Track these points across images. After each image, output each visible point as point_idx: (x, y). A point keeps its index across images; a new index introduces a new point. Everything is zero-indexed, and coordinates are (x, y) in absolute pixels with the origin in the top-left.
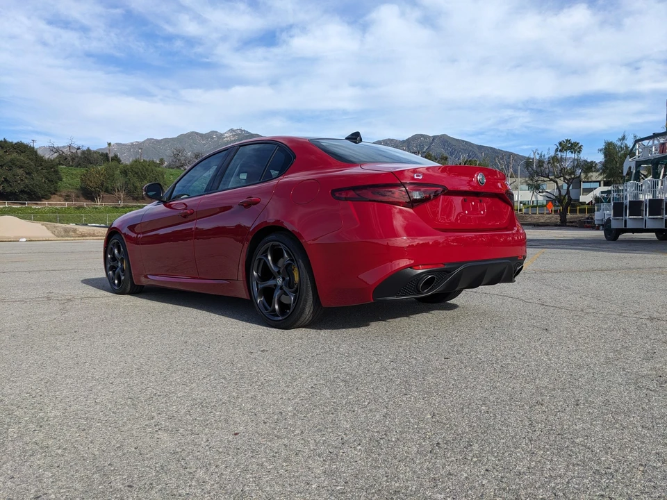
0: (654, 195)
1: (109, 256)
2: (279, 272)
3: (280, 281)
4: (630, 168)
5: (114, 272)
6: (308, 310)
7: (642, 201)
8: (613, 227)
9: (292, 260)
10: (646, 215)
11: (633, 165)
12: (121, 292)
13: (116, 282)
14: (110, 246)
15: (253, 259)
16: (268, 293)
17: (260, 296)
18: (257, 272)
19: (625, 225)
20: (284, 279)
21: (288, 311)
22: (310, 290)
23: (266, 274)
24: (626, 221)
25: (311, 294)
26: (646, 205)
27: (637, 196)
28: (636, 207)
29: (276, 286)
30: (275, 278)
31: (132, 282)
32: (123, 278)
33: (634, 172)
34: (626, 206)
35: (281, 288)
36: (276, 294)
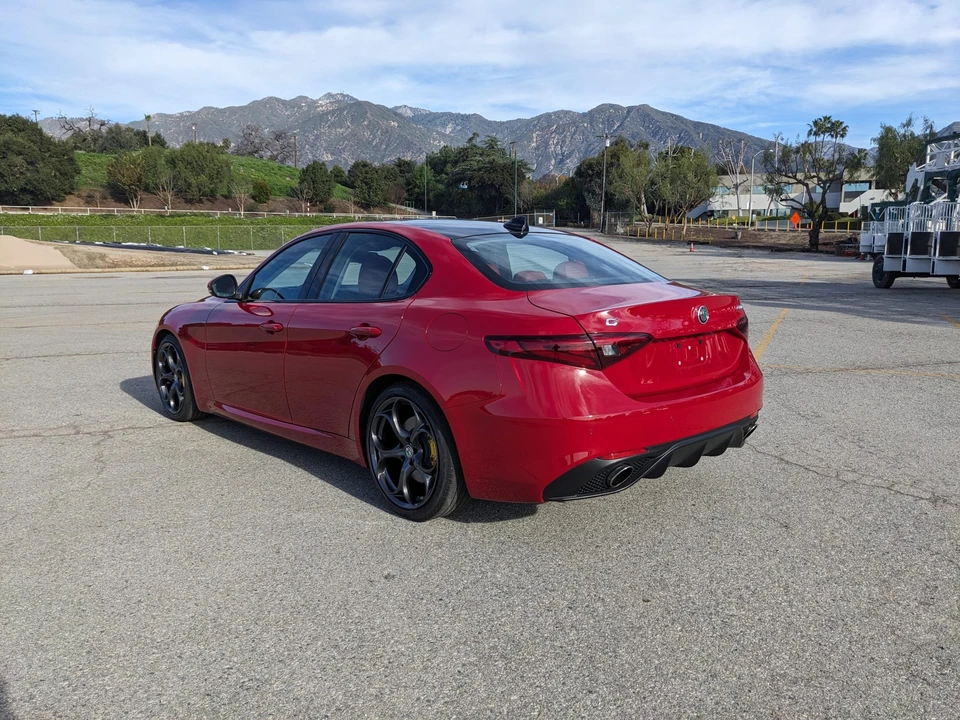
0: (949, 224)
1: (160, 365)
2: (408, 440)
3: (409, 452)
4: (917, 180)
5: (168, 387)
6: (451, 501)
7: (930, 233)
8: (886, 269)
9: (426, 427)
10: (935, 254)
11: (921, 177)
12: (178, 416)
13: (172, 403)
14: (161, 350)
15: (371, 415)
16: (394, 466)
17: (381, 468)
18: (377, 434)
19: (904, 268)
20: (415, 451)
21: (422, 498)
22: (454, 473)
23: (389, 440)
24: (905, 261)
25: (454, 480)
26: (936, 240)
27: (921, 224)
28: (921, 242)
29: (404, 457)
30: (402, 446)
31: (195, 407)
32: (181, 398)
33: (922, 187)
34: (907, 240)
35: (411, 463)
36: (405, 469)
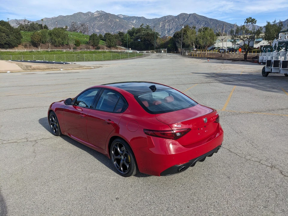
1: (50, 119)
2: (122, 154)
3: (122, 157)
4: (276, 44)
5: (53, 126)
6: (134, 173)
7: (279, 61)
8: (266, 71)
9: (127, 152)
10: (280, 67)
11: (277, 43)
12: (56, 134)
13: (54, 131)
14: (50, 115)
15: (111, 146)
16: (118, 161)
17: (115, 161)
18: (113, 151)
19: (271, 71)
20: (124, 158)
21: (126, 171)
22: (135, 166)
23: (117, 153)
24: (271, 69)
25: (135, 167)
26: (281, 63)
27: (277, 58)
28: (277, 63)
29: (121, 159)
30: (120, 156)
31: (61, 133)
32: (57, 130)
33: (277, 46)
34: (272, 63)
35: (123, 161)
36: (121, 162)
